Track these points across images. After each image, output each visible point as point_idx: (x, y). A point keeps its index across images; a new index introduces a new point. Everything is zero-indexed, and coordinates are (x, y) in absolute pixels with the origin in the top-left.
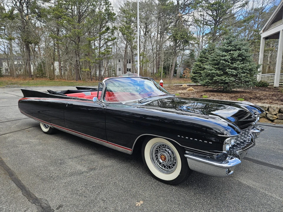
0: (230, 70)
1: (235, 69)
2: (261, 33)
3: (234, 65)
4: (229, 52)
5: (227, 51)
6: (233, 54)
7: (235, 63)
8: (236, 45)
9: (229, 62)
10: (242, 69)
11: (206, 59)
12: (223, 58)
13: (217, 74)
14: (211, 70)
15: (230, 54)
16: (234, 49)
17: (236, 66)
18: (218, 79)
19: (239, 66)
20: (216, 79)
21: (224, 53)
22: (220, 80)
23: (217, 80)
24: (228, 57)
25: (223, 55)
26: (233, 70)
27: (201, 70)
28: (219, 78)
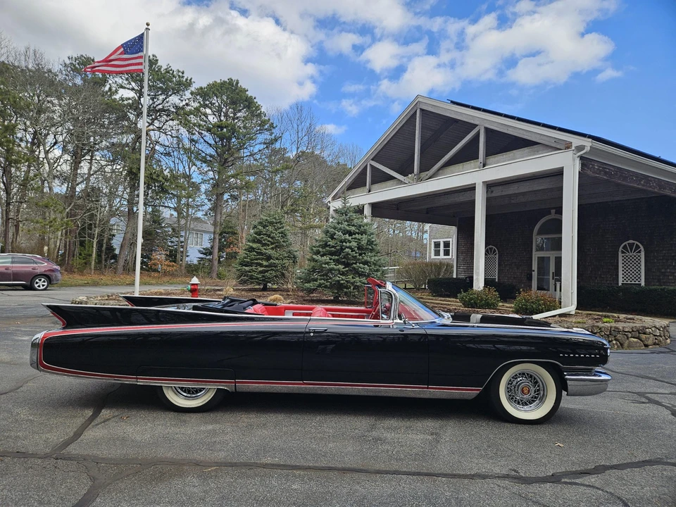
0: (361, 265)
1: (366, 263)
2: (329, 202)
3: (365, 258)
4: (354, 236)
5: (351, 234)
6: (359, 240)
7: (365, 254)
8: (360, 226)
9: (356, 253)
10: (375, 264)
11: (270, 239)
12: (348, 244)
13: (339, 271)
14: (327, 263)
15: (355, 238)
16: (357, 231)
17: (369, 259)
18: (342, 280)
19: (372, 260)
20: (339, 281)
21: (347, 236)
22: (346, 281)
23: (342, 282)
24: (354, 244)
25: (346, 239)
26: (366, 266)
27: (262, 259)
28: (344, 277)
